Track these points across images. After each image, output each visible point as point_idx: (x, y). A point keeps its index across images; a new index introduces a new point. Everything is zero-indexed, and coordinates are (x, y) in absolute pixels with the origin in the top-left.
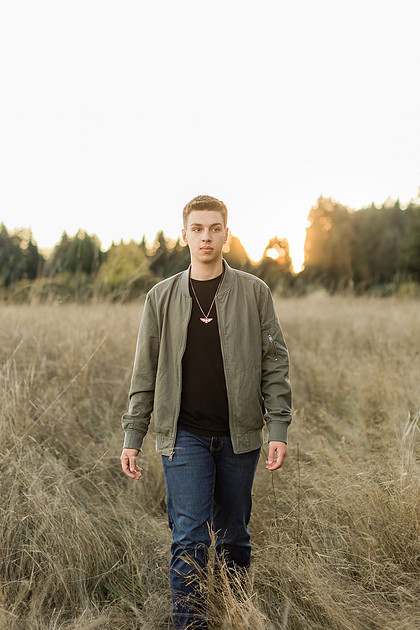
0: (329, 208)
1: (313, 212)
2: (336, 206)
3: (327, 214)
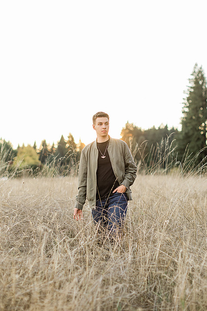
0: (132, 129)
1: (123, 130)
2: (135, 128)
3: (130, 132)
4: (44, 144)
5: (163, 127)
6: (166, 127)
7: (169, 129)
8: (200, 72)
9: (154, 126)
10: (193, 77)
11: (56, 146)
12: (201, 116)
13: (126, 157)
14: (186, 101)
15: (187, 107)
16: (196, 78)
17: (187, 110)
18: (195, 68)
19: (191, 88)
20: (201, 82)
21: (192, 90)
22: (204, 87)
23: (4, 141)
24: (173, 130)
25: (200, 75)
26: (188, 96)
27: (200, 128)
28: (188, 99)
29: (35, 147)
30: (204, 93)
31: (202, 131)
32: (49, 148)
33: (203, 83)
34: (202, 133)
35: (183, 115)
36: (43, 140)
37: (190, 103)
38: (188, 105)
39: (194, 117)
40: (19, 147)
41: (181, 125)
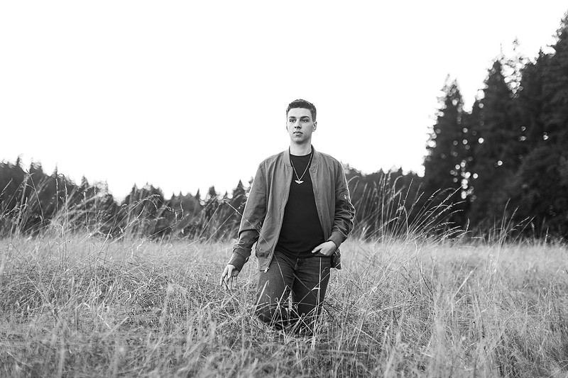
4: (212, 192)
5: (395, 170)
6: (400, 170)
7: (405, 173)
8: (454, 87)
9: (381, 169)
10: (444, 94)
11: (230, 196)
12: (455, 154)
13: (340, 188)
14: (432, 131)
15: (433, 140)
16: (448, 96)
17: (433, 144)
18: (446, 80)
19: (440, 110)
20: (455, 102)
21: (442, 114)
22: (459, 110)
23: (152, 186)
24: (411, 175)
25: (454, 91)
26: (435, 123)
27: (453, 173)
28: (435, 128)
29: (198, 196)
30: (459, 120)
31: (456, 177)
32: (220, 198)
33: (458, 103)
34: (456, 180)
35: (427, 153)
36: (211, 186)
37: (437, 135)
38: (435, 136)
39: (443, 156)
40: (174, 196)
41: (424, 168)
